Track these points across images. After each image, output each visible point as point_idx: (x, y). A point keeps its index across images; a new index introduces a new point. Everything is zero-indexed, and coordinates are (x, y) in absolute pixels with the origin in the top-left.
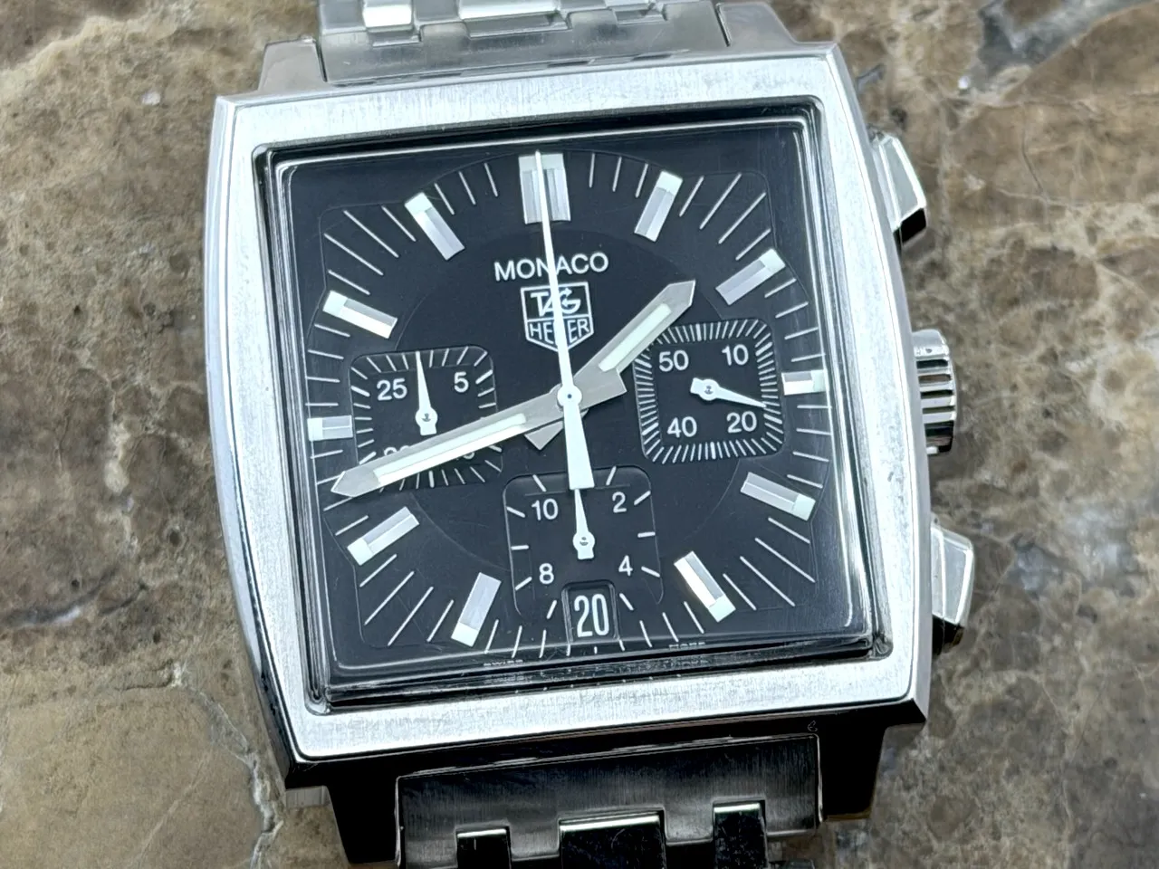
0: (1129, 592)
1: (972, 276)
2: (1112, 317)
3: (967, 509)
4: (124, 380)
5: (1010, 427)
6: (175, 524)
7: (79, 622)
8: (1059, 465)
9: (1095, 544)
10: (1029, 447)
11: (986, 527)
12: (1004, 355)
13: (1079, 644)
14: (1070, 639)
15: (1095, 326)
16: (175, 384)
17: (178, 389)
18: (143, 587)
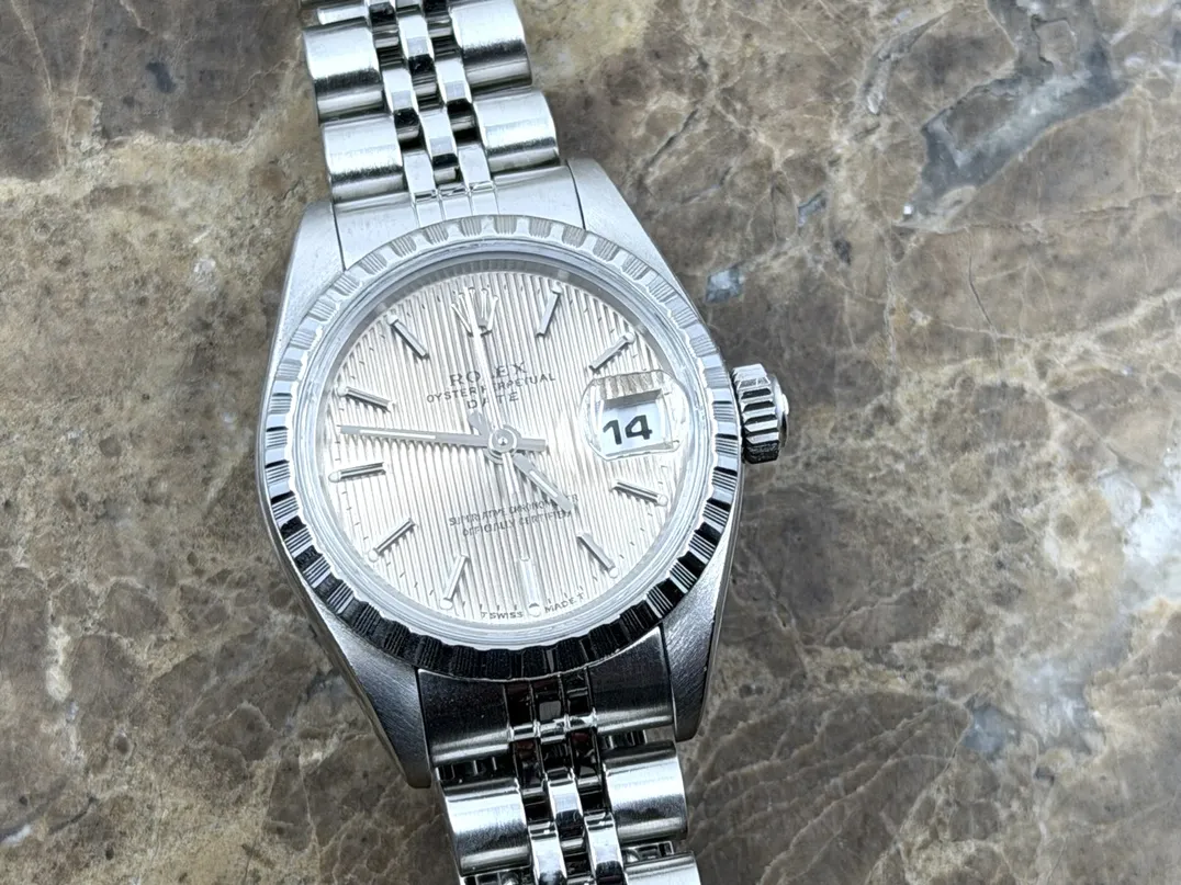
0: (1086, 749)
1: (921, 420)
2: (1063, 457)
3: (923, 671)
4: (60, 578)
5: (964, 582)
6: (122, 730)
7: (28, 840)
8: (1013, 619)
9: (1052, 702)
10: (982, 602)
11: (942, 689)
12: (955, 504)
13: (1036, 809)
14: (1027, 804)
15: (1047, 469)
16: (113, 579)
17: (117, 584)
18: (92, 800)
